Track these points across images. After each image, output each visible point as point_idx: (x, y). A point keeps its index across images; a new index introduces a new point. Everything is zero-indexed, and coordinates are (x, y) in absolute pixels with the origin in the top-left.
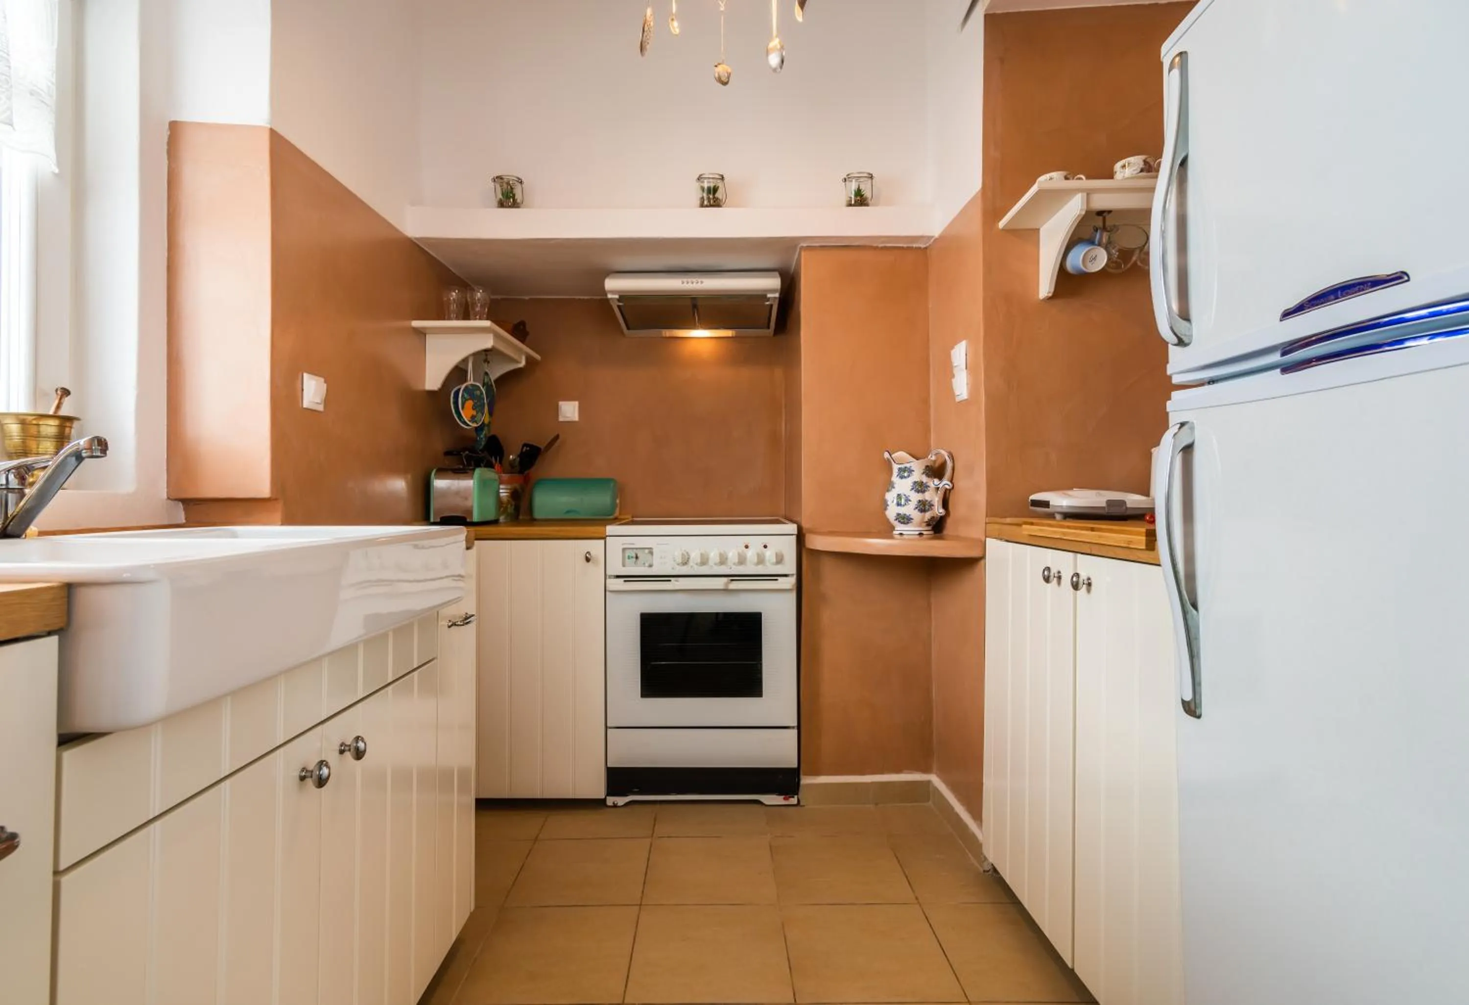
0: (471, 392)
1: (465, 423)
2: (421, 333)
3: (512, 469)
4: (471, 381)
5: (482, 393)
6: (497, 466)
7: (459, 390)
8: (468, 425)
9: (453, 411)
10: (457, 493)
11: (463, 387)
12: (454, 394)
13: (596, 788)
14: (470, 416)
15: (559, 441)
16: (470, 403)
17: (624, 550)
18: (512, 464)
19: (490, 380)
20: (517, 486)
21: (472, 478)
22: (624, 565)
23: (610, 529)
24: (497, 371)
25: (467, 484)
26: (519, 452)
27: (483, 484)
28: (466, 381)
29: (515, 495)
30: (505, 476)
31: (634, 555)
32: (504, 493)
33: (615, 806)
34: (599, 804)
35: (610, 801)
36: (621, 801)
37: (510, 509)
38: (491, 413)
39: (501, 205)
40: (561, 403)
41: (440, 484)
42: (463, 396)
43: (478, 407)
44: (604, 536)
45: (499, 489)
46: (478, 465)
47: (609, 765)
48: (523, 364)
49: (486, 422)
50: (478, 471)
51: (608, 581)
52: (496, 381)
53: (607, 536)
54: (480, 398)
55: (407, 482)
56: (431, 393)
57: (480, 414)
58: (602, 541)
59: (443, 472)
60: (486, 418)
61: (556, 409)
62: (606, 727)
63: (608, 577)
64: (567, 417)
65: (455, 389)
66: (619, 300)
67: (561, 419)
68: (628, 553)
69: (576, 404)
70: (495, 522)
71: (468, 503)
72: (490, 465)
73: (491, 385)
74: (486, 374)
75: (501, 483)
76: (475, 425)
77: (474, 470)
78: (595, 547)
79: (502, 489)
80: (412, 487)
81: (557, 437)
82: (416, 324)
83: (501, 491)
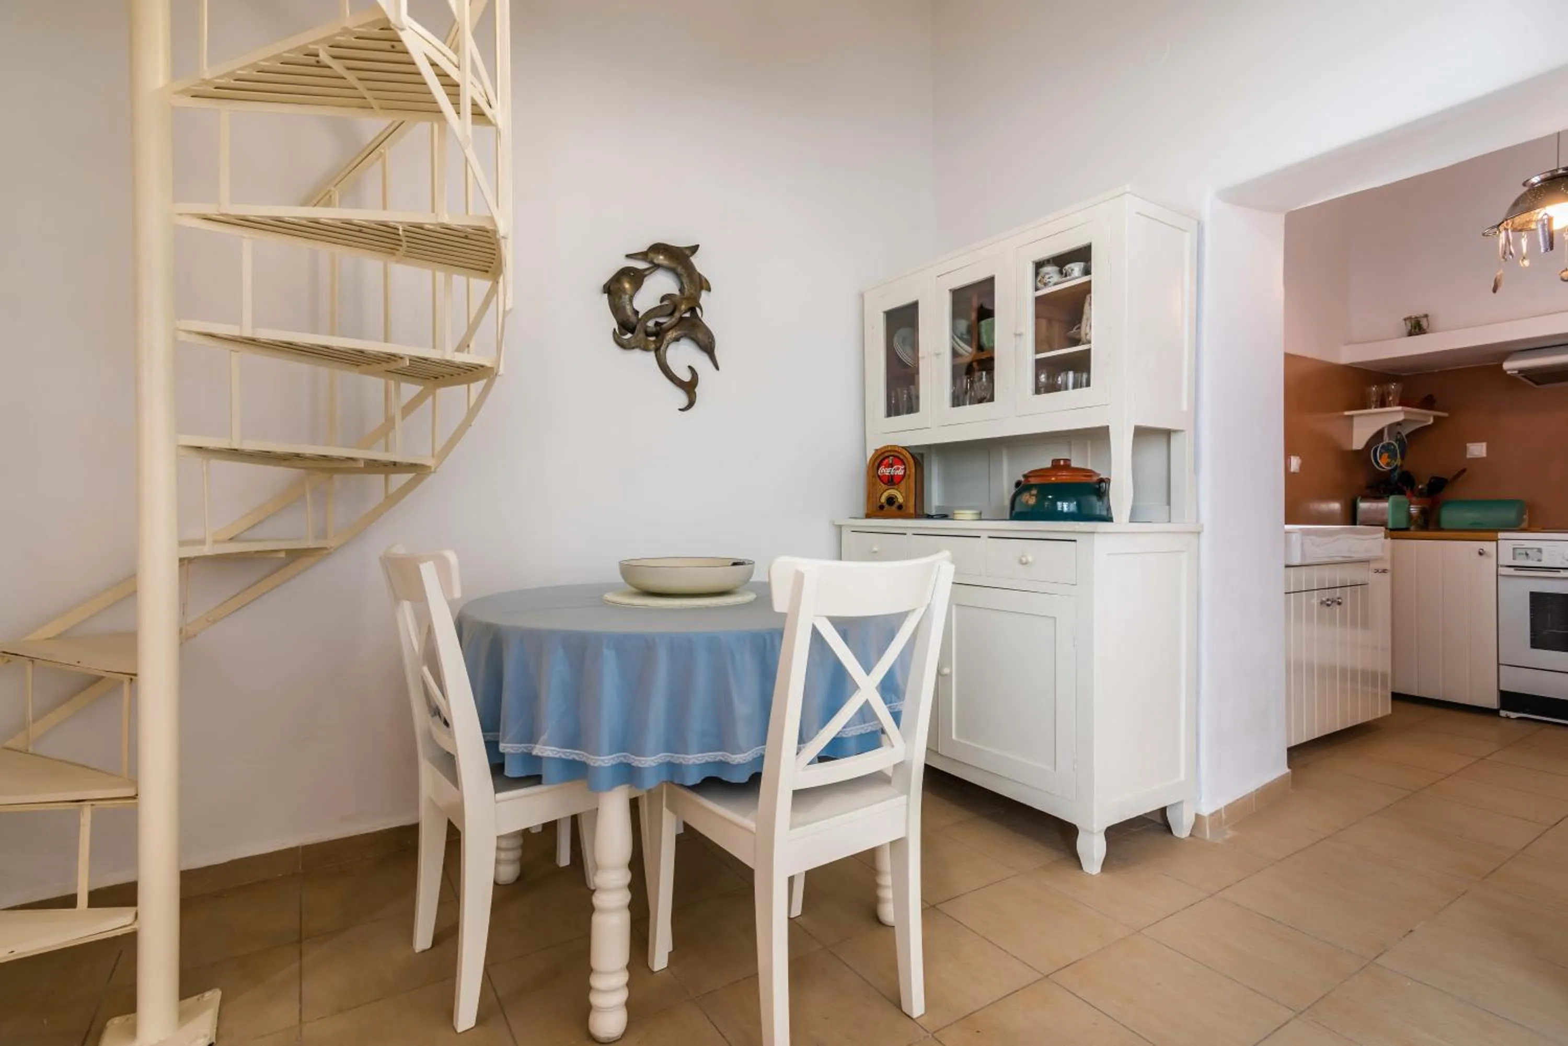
0: (1386, 448)
1: (1381, 467)
2: (1351, 417)
3: (1421, 494)
4: (1386, 440)
5: (1395, 447)
6: (1408, 492)
7: (1378, 447)
8: (1384, 468)
9: (1373, 461)
10: (1376, 511)
11: (1380, 445)
12: (1374, 452)
13: (1493, 702)
14: (1385, 464)
15: (1465, 474)
16: (1385, 455)
17: (1514, 549)
18: (1421, 492)
19: (1402, 436)
20: (1426, 506)
21: (1387, 501)
22: (1514, 559)
23: (1501, 535)
24: (1406, 431)
25: (1385, 505)
26: (1427, 482)
27: (1396, 506)
28: (1382, 440)
29: (1423, 512)
30: (1414, 499)
31: (1524, 552)
32: (1414, 510)
33: (1508, 717)
34: (1494, 713)
35: (1503, 713)
36: (1513, 715)
37: (1420, 522)
38: (1403, 458)
39: (1410, 334)
40: (1468, 445)
41: (1363, 505)
42: (1380, 451)
43: (1393, 456)
44: (1496, 539)
45: (1409, 508)
46: (1392, 493)
47: (1502, 688)
48: (1431, 421)
49: (1399, 464)
50: (1392, 498)
51: (1500, 569)
52: (1407, 436)
53: (1500, 539)
54: (1395, 449)
55: (1341, 505)
56: (1357, 452)
57: (1393, 461)
58: (1494, 543)
59: (1366, 498)
60: (1398, 462)
61: (1465, 449)
62: (1499, 664)
63: (1500, 566)
64: (1475, 455)
65: (1376, 446)
66: (1519, 373)
67: (1468, 456)
68: (1518, 551)
69: (1484, 445)
70: (1407, 529)
71: (1385, 517)
72: (1401, 492)
73: (1403, 439)
74: (1399, 433)
75: (1411, 503)
76: (1389, 468)
77: (1388, 497)
78: (1489, 547)
79: (1413, 508)
80: (1344, 508)
81: (1464, 471)
82: (1347, 413)
83: (1412, 509)
